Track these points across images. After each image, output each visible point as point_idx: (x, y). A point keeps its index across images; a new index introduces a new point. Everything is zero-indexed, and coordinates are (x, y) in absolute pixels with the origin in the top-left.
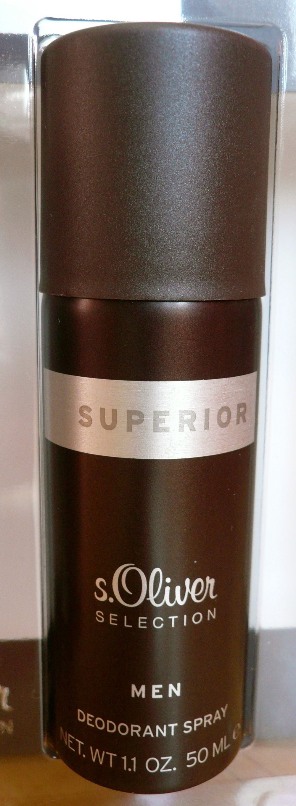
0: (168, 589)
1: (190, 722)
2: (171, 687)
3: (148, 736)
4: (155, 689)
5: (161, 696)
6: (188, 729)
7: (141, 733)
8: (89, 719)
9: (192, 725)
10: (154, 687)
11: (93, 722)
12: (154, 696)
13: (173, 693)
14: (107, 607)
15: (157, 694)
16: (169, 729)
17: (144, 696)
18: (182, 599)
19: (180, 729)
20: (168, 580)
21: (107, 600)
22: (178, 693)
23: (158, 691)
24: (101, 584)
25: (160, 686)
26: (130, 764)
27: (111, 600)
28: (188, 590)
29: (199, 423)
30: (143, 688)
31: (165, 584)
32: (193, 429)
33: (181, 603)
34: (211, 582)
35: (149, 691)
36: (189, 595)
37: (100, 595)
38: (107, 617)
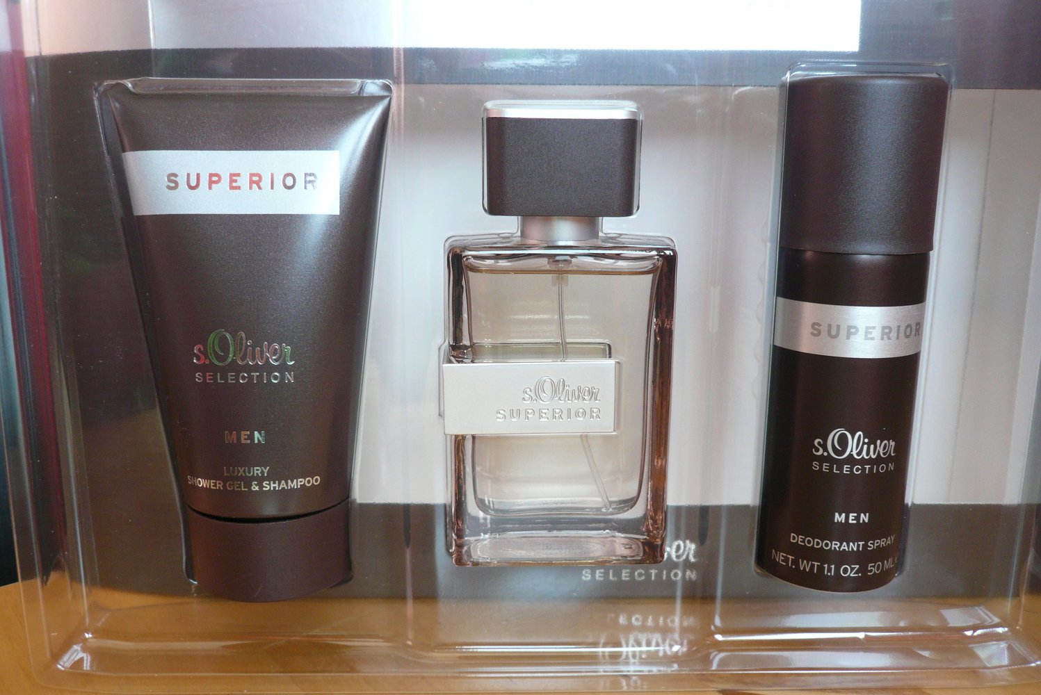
0: (865, 446)
1: (872, 542)
2: (862, 515)
3: (844, 550)
4: (852, 516)
5: (855, 522)
6: (870, 547)
7: (840, 547)
8: (800, 540)
9: (873, 544)
10: (851, 515)
11: (803, 542)
12: (850, 521)
13: (864, 520)
14: (821, 459)
15: (853, 520)
16: (858, 546)
17: (843, 521)
18: (874, 454)
19: (865, 546)
20: (866, 440)
21: (823, 454)
22: (866, 520)
23: (853, 518)
24: (819, 443)
25: (855, 515)
26: (829, 570)
27: (826, 454)
28: (878, 448)
29: (894, 335)
30: (844, 515)
31: (864, 443)
32: (889, 338)
33: (874, 457)
34: (893, 443)
35: (847, 518)
36: (879, 452)
37: (817, 450)
38: (821, 466)
